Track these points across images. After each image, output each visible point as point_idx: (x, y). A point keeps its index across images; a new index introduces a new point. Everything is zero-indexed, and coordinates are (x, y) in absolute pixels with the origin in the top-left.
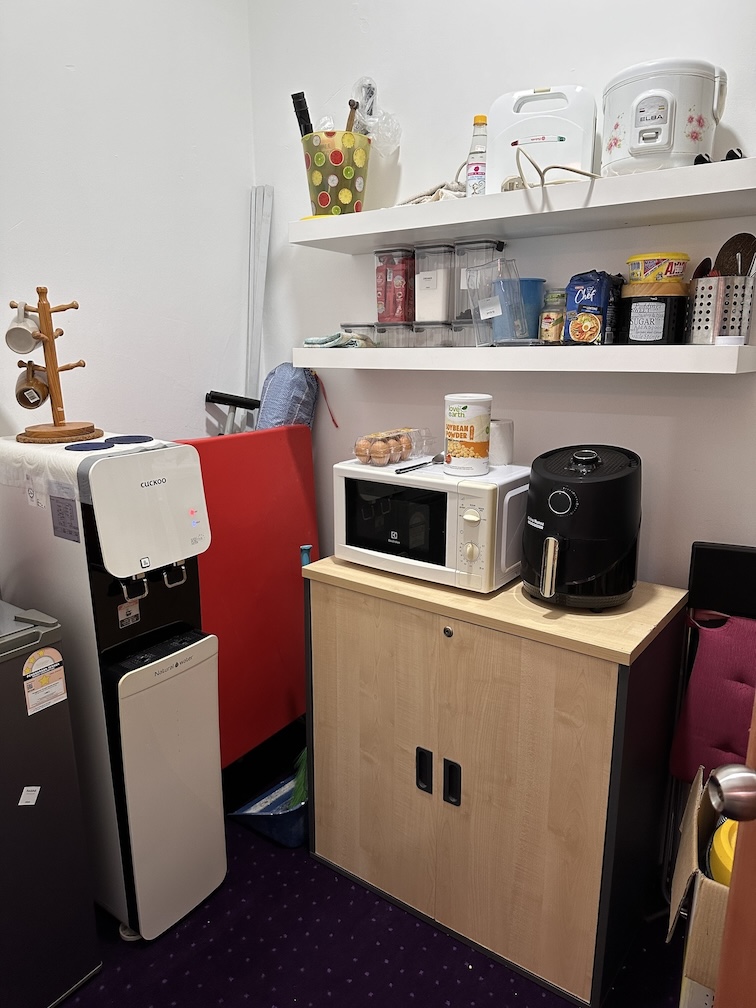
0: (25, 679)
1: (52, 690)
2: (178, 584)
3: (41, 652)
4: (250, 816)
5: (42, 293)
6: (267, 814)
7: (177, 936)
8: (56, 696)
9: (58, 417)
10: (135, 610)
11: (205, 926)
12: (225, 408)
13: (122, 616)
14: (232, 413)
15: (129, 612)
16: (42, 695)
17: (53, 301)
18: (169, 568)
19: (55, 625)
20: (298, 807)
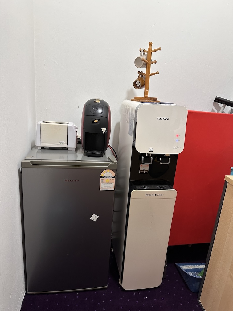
0: (101, 177)
1: (110, 185)
2: (166, 164)
3: (108, 170)
4: (180, 268)
5: (150, 44)
6: (186, 272)
7: (134, 295)
8: (111, 188)
9: (146, 93)
10: (147, 168)
11: (144, 298)
12: (221, 105)
13: (141, 168)
14: (223, 107)
15: (144, 168)
16: (106, 185)
17: (154, 48)
18: (162, 155)
19: (115, 163)
20: (198, 277)
